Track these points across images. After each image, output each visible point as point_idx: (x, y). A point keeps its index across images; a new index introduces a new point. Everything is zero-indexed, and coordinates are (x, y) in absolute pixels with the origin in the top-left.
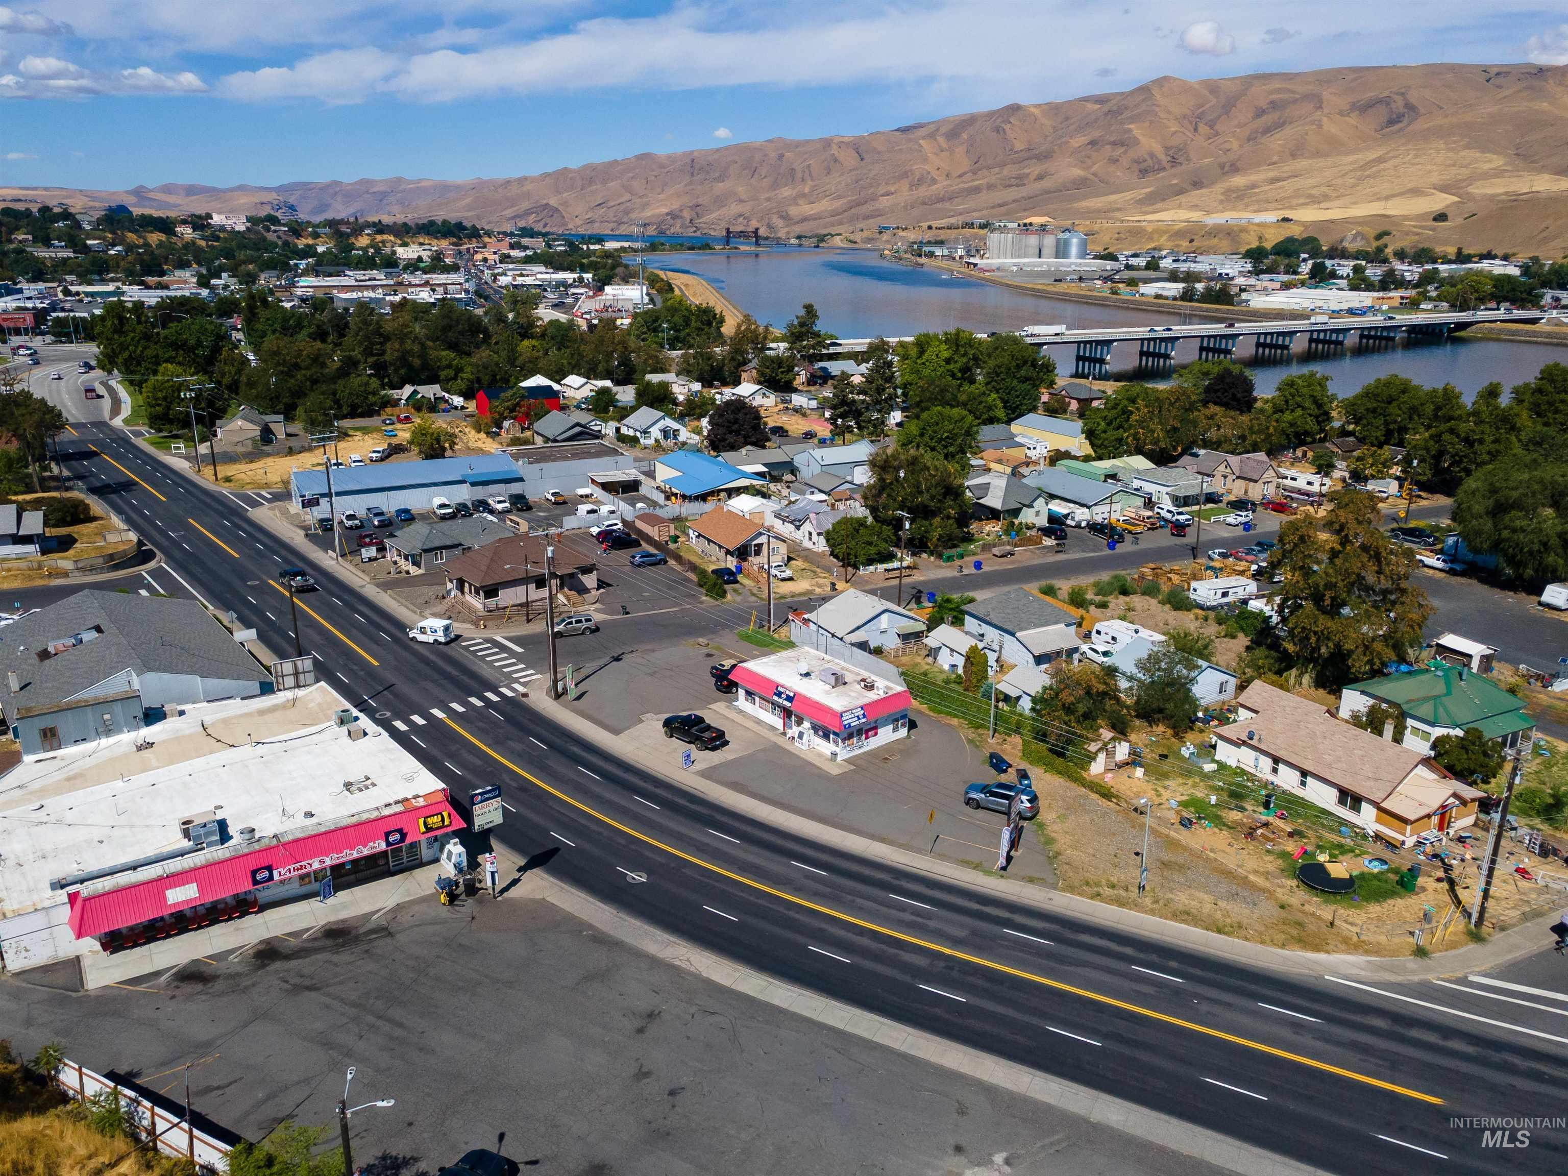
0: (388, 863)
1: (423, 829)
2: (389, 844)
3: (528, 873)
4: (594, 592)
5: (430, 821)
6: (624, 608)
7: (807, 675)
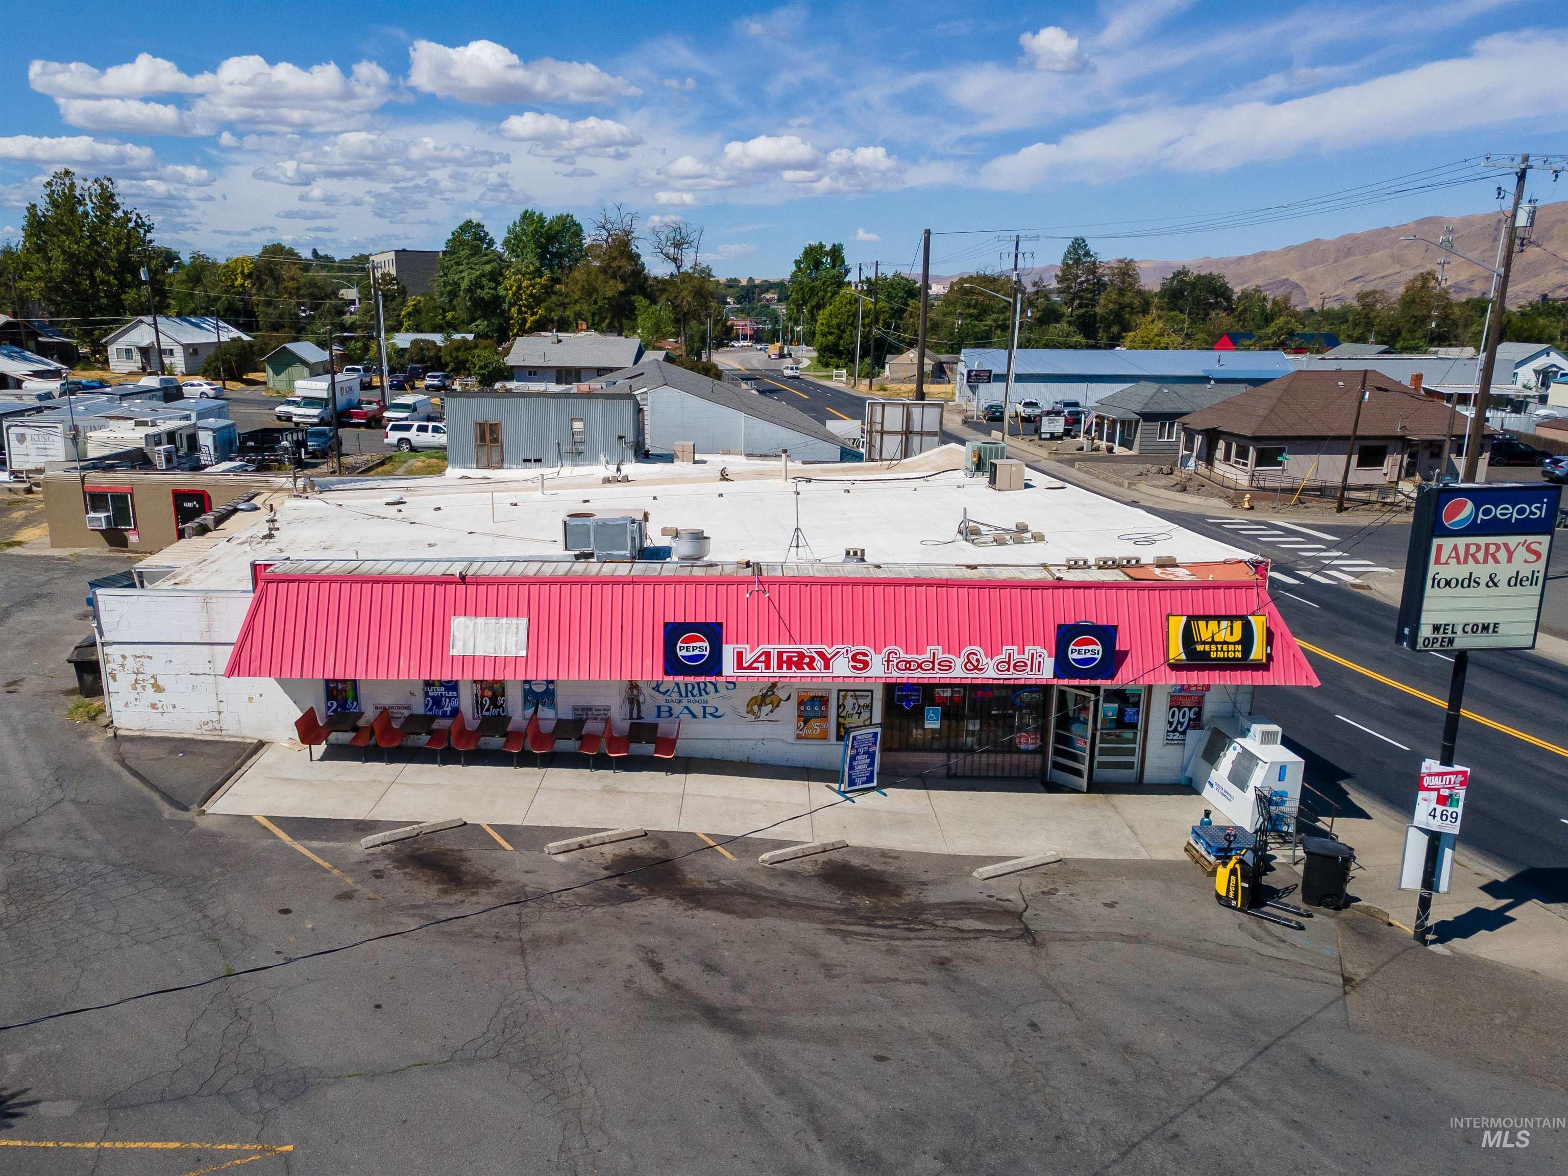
0: (1042, 751)
1: (1177, 651)
2: (1063, 667)
3: (1536, 906)
5: (1205, 631)
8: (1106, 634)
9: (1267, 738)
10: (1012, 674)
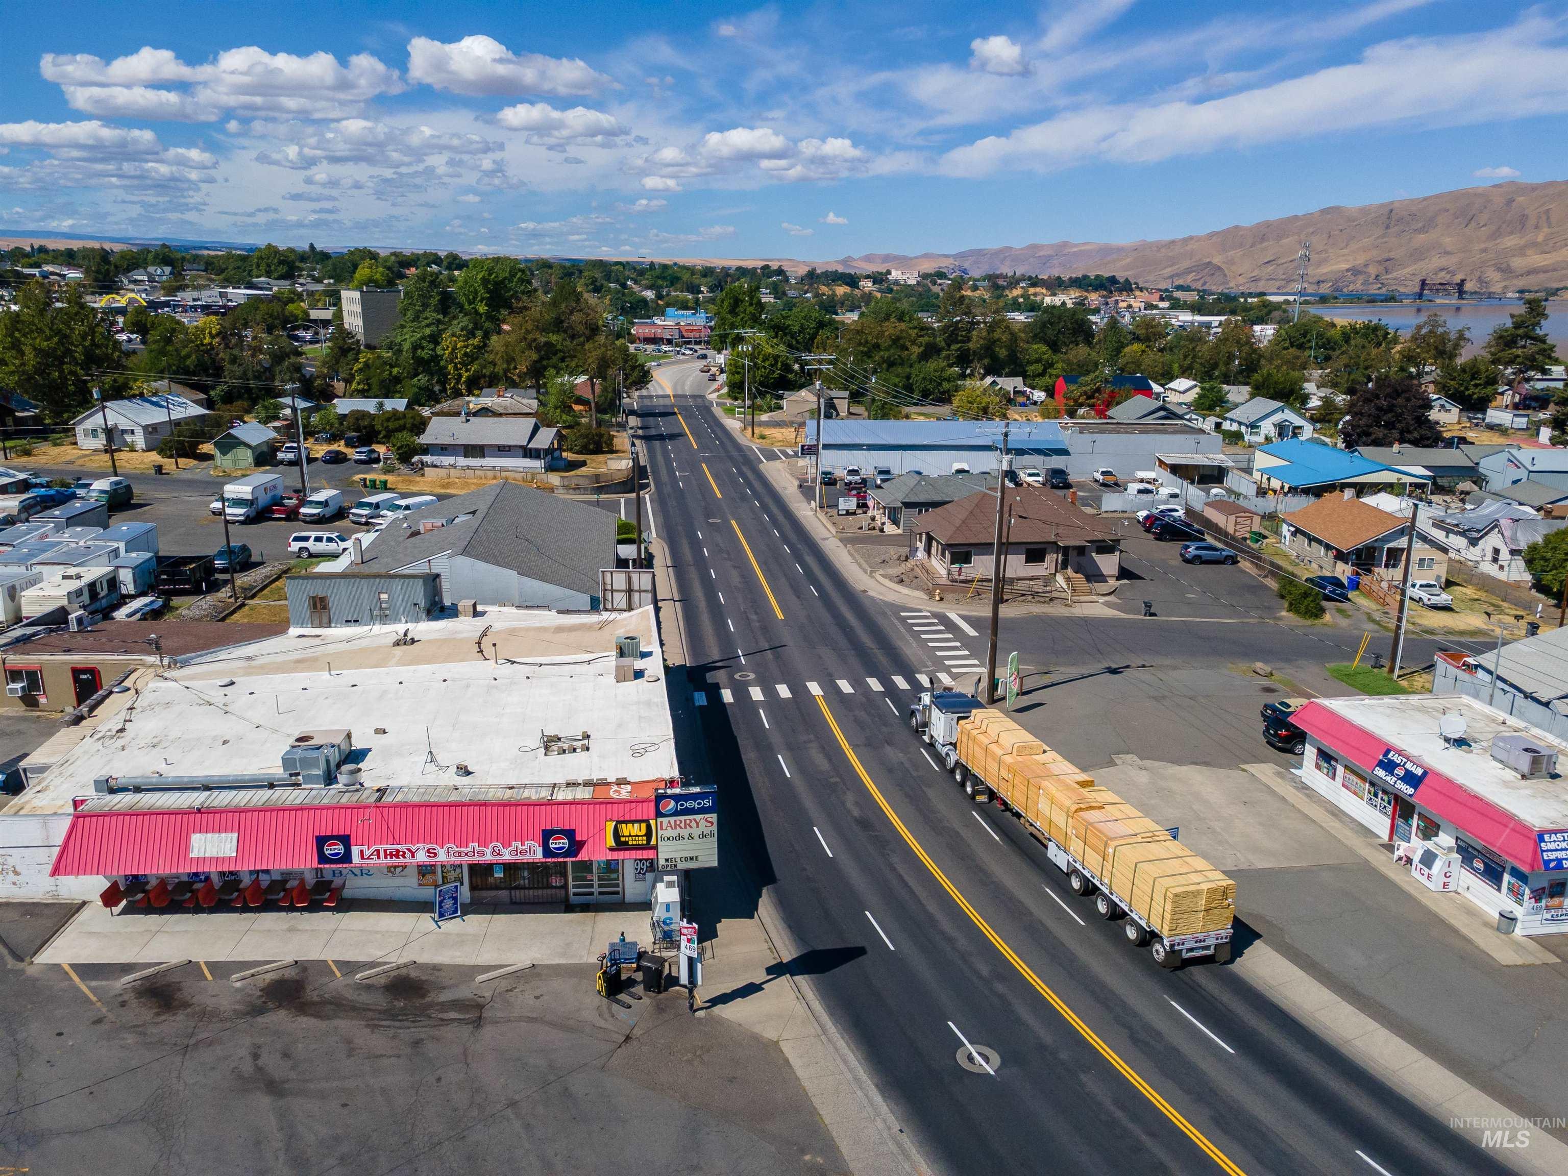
0: (565, 887)
1: (611, 842)
2: (547, 852)
3: (784, 981)
4: (1112, 582)
5: (626, 830)
6: (1148, 605)
7: (1460, 742)
8: (570, 834)
9: (670, 885)
10: (519, 857)
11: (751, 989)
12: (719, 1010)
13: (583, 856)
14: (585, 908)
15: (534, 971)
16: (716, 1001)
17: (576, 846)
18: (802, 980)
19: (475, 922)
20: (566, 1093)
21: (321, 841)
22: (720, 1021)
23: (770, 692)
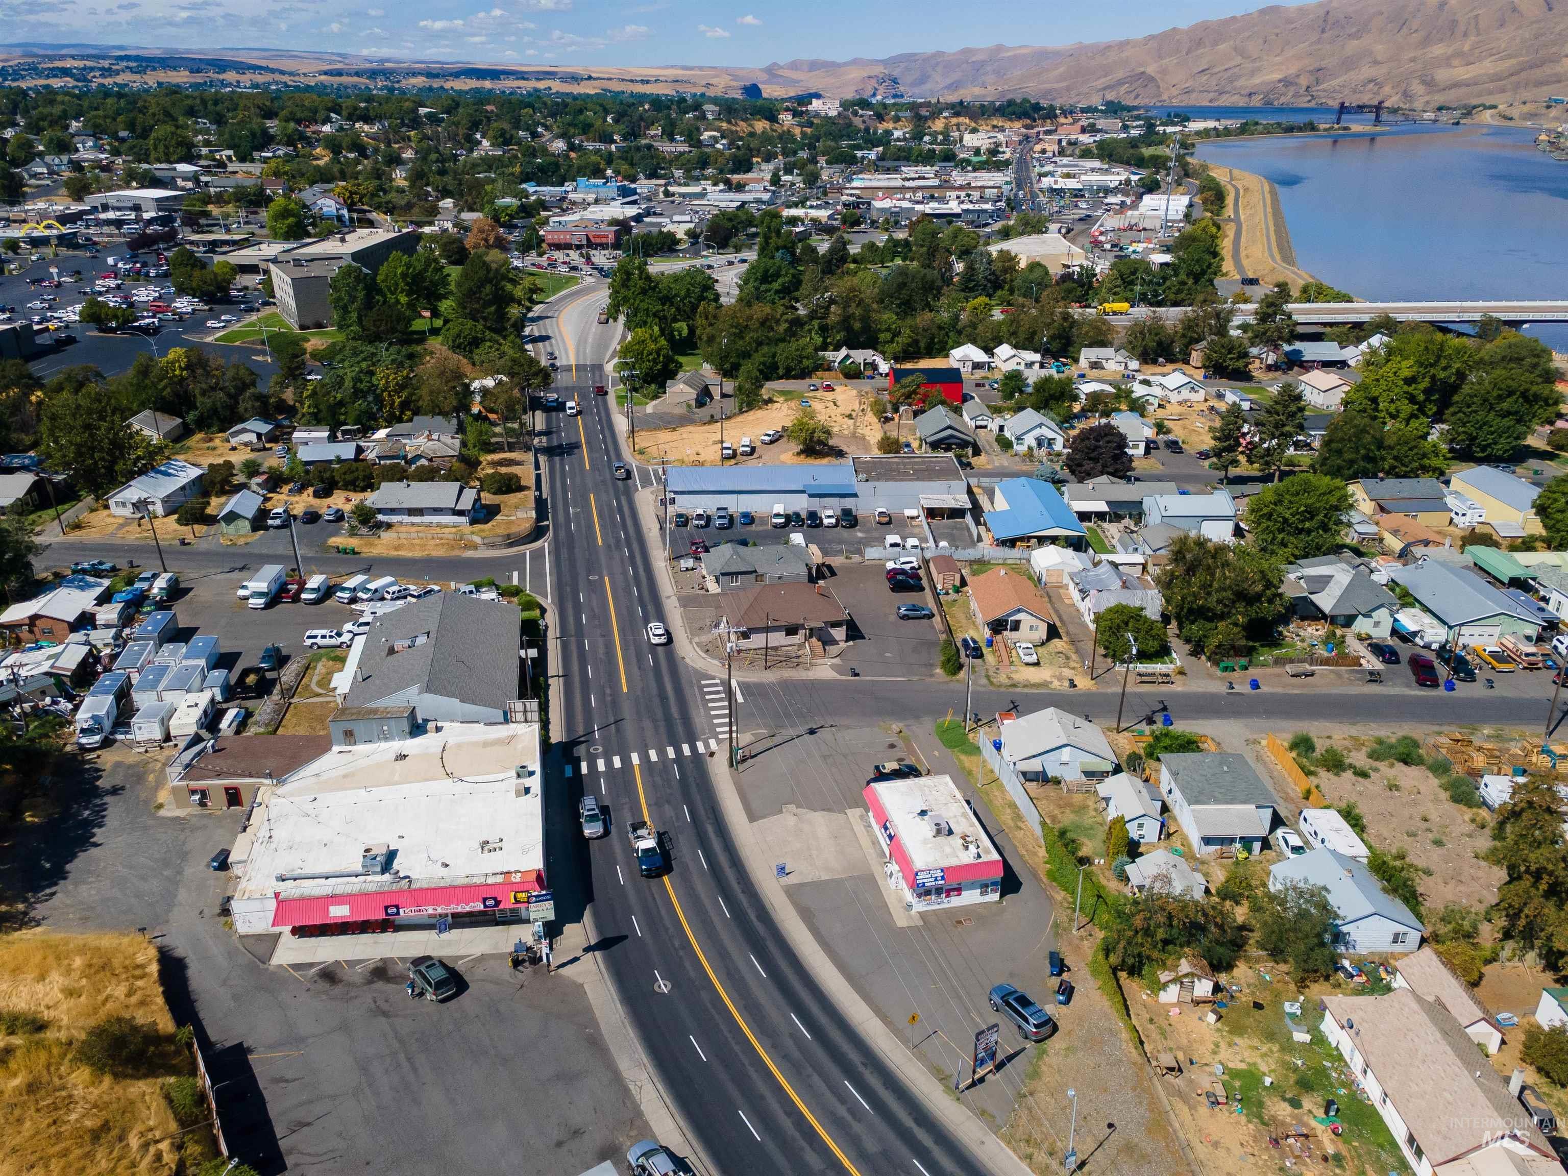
1: (513, 901)
2: (486, 906)
4: (843, 645)
5: (519, 895)
6: (857, 668)
7: (924, 813)
8: (495, 899)
10: (473, 909)
11: (576, 959)
12: (561, 971)
13: (501, 907)
14: (504, 923)
15: (483, 958)
16: (559, 967)
17: (498, 903)
18: (598, 954)
19: (456, 933)
20: (497, 1010)
21: (386, 908)
22: (560, 976)
23: (609, 763)
